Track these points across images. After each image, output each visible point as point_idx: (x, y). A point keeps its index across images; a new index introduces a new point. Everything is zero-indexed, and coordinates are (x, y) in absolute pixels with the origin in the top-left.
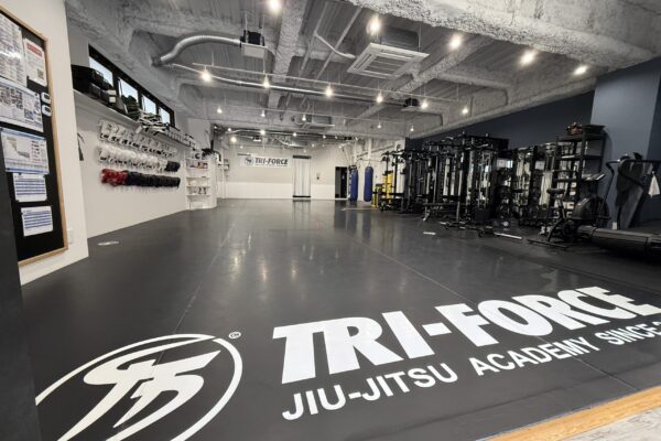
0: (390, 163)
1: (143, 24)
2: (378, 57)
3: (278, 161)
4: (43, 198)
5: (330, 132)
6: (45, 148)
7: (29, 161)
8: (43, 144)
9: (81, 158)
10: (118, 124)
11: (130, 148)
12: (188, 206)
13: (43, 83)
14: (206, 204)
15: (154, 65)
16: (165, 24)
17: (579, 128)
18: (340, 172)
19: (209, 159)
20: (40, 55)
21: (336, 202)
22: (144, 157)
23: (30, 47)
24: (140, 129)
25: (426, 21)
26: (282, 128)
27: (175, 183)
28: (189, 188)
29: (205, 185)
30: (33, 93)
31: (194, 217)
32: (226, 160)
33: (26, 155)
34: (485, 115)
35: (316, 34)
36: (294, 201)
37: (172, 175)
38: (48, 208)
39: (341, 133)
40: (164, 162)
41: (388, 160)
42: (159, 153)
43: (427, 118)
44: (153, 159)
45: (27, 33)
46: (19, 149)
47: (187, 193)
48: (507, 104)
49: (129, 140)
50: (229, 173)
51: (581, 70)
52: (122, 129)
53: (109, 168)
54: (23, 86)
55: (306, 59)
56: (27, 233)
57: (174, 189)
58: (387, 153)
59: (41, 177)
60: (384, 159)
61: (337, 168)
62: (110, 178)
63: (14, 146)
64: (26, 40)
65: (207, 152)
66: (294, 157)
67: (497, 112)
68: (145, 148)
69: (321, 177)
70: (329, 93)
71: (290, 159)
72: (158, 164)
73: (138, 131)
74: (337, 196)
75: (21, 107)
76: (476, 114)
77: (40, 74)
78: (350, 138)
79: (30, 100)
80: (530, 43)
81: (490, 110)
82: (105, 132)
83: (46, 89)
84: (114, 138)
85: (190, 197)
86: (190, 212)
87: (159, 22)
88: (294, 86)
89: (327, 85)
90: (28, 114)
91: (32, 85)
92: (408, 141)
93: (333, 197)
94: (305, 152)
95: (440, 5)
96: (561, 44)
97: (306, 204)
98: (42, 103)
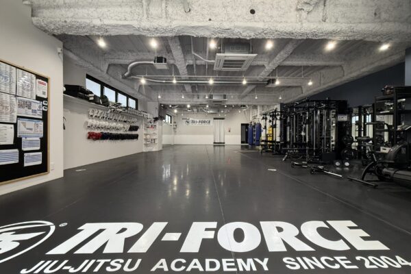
0: (268, 121)
1: (113, 60)
2: (225, 61)
3: (204, 122)
4: (38, 148)
5: (227, 103)
6: (42, 125)
7: (32, 132)
8: (41, 124)
9: (64, 128)
10: (98, 109)
11: (106, 121)
12: (145, 150)
13: (45, 97)
14: (155, 148)
15: (123, 78)
16: (122, 59)
17: (391, 89)
18: (244, 127)
19: (157, 123)
20: (45, 85)
21: (242, 146)
22: (114, 124)
23: (40, 83)
24: (110, 110)
25: (241, 37)
26: (198, 103)
27: (136, 137)
28: (146, 140)
29: (154, 137)
30: (39, 102)
31: (147, 155)
32: (175, 122)
33: (31, 129)
34: (330, 84)
35: (193, 53)
36: (214, 146)
37: (134, 133)
38: (41, 153)
39: (235, 103)
40: (127, 126)
41: (266, 119)
42: (125, 122)
43: (294, 89)
44: (120, 125)
45: (38, 77)
46: (27, 127)
47: (144, 142)
48: (344, 76)
49: (105, 117)
50: (177, 130)
51: (384, 47)
52: (100, 111)
53: (92, 131)
54: (33, 99)
55: (194, 66)
56: (26, 165)
57: (135, 140)
58: (266, 115)
59: (38, 139)
60: (263, 118)
61: (242, 125)
62: (92, 137)
63: (25, 126)
64: (38, 80)
65: (156, 119)
66: (215, 119)
67: (338, 82)
68: (116, 120)
69: (231, 131)
70: (211, 82)
71: (212, 120)
72: (124, 127)
73: (109, 112)
74: (242, 142)
75: (29, 108)
76: (324, 84)
77: (44, 93)
78: (244, 106)
79: (36, 105)
80: (325, 37)
81: (333, 80)
82: (91, 114)
83: (46, 99)
84: (96, 116)
85: (146, 145)
86: (146, 153)
87: (119, 59)
88: (196, 80)
89: (210, 78)
90: (34, 111)
91: (38, 98)
92: (282, 105)
93: (240, 143)
94: (220, 116)
95: (245, 28)
96: (350, 34)
97: (222, 148)
98: (43, 105)
